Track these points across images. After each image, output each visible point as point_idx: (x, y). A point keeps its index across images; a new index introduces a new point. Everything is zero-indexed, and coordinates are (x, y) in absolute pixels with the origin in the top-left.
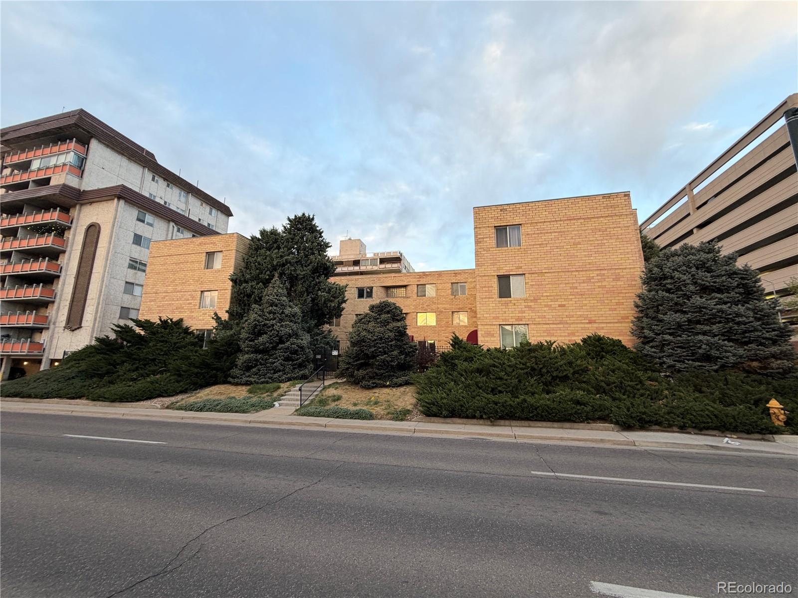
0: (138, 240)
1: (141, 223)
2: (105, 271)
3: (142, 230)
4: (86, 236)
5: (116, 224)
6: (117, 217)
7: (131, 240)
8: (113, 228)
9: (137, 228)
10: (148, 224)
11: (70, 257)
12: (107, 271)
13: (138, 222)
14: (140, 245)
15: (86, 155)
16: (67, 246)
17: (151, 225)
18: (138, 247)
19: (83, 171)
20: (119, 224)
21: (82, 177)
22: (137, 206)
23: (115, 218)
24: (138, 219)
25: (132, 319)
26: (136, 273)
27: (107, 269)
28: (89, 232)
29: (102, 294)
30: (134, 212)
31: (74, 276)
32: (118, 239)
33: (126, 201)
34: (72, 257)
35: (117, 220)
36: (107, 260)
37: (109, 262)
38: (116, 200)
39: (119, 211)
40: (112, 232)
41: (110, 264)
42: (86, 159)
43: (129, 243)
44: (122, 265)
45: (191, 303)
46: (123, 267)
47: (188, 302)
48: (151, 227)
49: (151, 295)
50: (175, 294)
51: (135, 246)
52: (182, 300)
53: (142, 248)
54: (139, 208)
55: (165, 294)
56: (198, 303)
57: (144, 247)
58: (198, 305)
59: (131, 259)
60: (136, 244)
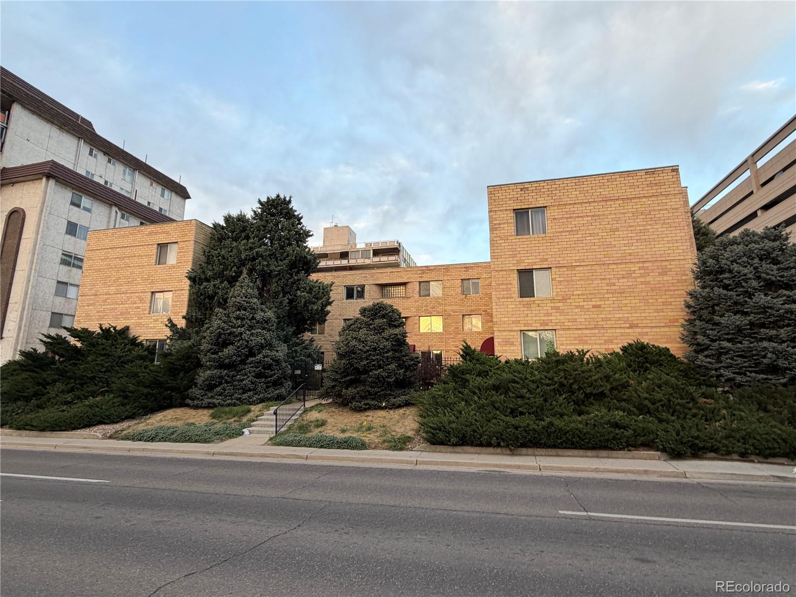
0: (72, 229)
1: (76, 208)
2: (31, 269)
3: (77, 215)
4: (7, 224)
5: (44, 209)
6: (46, 201)
8: (41, 215)
9: (70, 214)
10: (85, 209)
12: (34, 268)
13: (72, 207)
14: (75, 236)
15: (7, 124)
17: (88, 210)
18: (73, 238)
19: (3, 144)
20: (48, 209)
21: (1, 151)
22: (70, 187)
23: (43, 202)
24: (73, 204)
25: (65, 328)
26: (70, 271)
27: (34, 265)
28: (10, 220)
29: (28, 296)
30: (67, 195)
32: (48, 228)
33: (56, 181)
35: (46, 205)
36: (34, 254)
37: (35, 256)
38: (44, 179)
39: (48, 193)
40: (40, 219)
41: (37, 259)
42: (7, 128)
43: (61, 233)
44: (53, 260)
45: (139, 308)
46: (54, 263)
47: (136, 305)
48: (88, 213)
49: (89, 297)
50: (119, 296)
51: (68, 237)
52: (128, 304)
53: (77, 239)
54: (73, 189)
55: (106, 297)
56: (148, 307)
57: (80, 238)
58: (148, 310)
59: (64, 253)
60: (70, 234)
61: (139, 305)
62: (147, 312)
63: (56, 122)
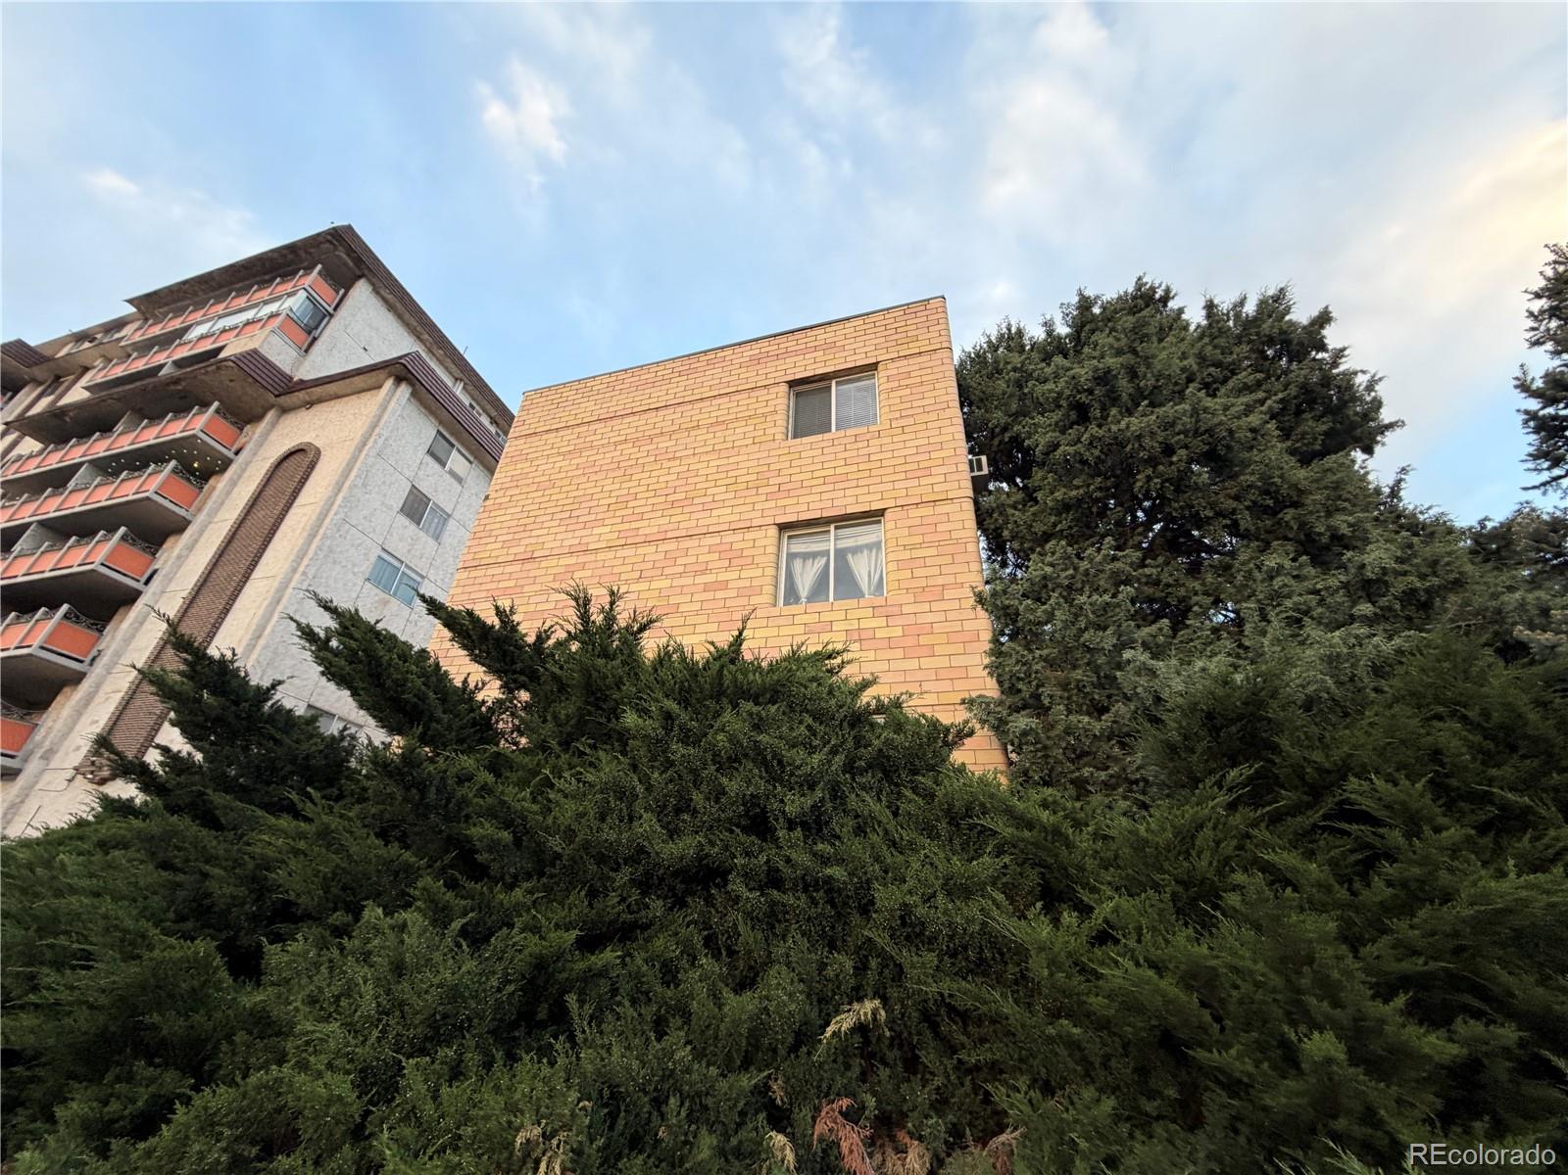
0: (416, 507)
1: (437, 466)
2: (294, 571)
3: (435, 482)
4: (268, 480)
5: (372, 440)
6: (381, 424)
7: (398, 499)
8: (360, 451)
9: (421, 473)
10: (452, 473)
11: (196, 541)
12: (301, 569)
13: (429, 459)
14: (418, 524)
15: (335, 309)
16: (199, 510)
17: (459, 480)
18: (413, 527)
19: (315, 339)
20: (381, 441)
21: (306, 351)
22: (437, 417)
23: (374, 426)
24: (431, 452)
27: (306, 562)
28: (280, 472)
29: (262, 642)
30: (424, 430)
31: (185, 594)
32: (364, 485)
33: (414, 394)
34: (203, 540)
35: (377, 431)
36: (312, 536)
37: (316, 542)
38: (389, 383)
39: (390, 409)
40: (354, 459)
41: (320, 548)
42: (331, 316)
43: (390, 508)
44: (354, 565)
45: (724, 585)
46: (354, 574)
47: (709, 578)
48: (455, 484)
49: (499, 570)
50: (628, 552)
51: (404, 520)
52: (673, 576)
53: (421, 533)
54: (441, 423)
55: (572, 560)
56: (769, 580)
57: (427, 532)
58: (769, 589)
59: (385, 556)
60: (409, 515)
61: (722, 577)
62: (766, 598)
63: (426, 336)
